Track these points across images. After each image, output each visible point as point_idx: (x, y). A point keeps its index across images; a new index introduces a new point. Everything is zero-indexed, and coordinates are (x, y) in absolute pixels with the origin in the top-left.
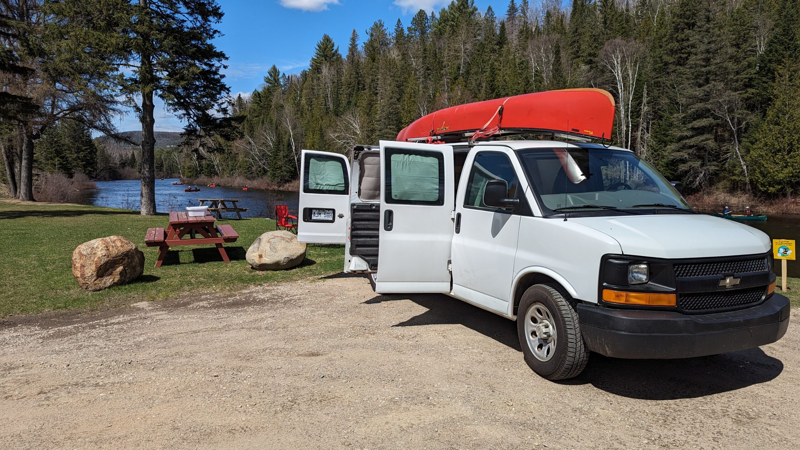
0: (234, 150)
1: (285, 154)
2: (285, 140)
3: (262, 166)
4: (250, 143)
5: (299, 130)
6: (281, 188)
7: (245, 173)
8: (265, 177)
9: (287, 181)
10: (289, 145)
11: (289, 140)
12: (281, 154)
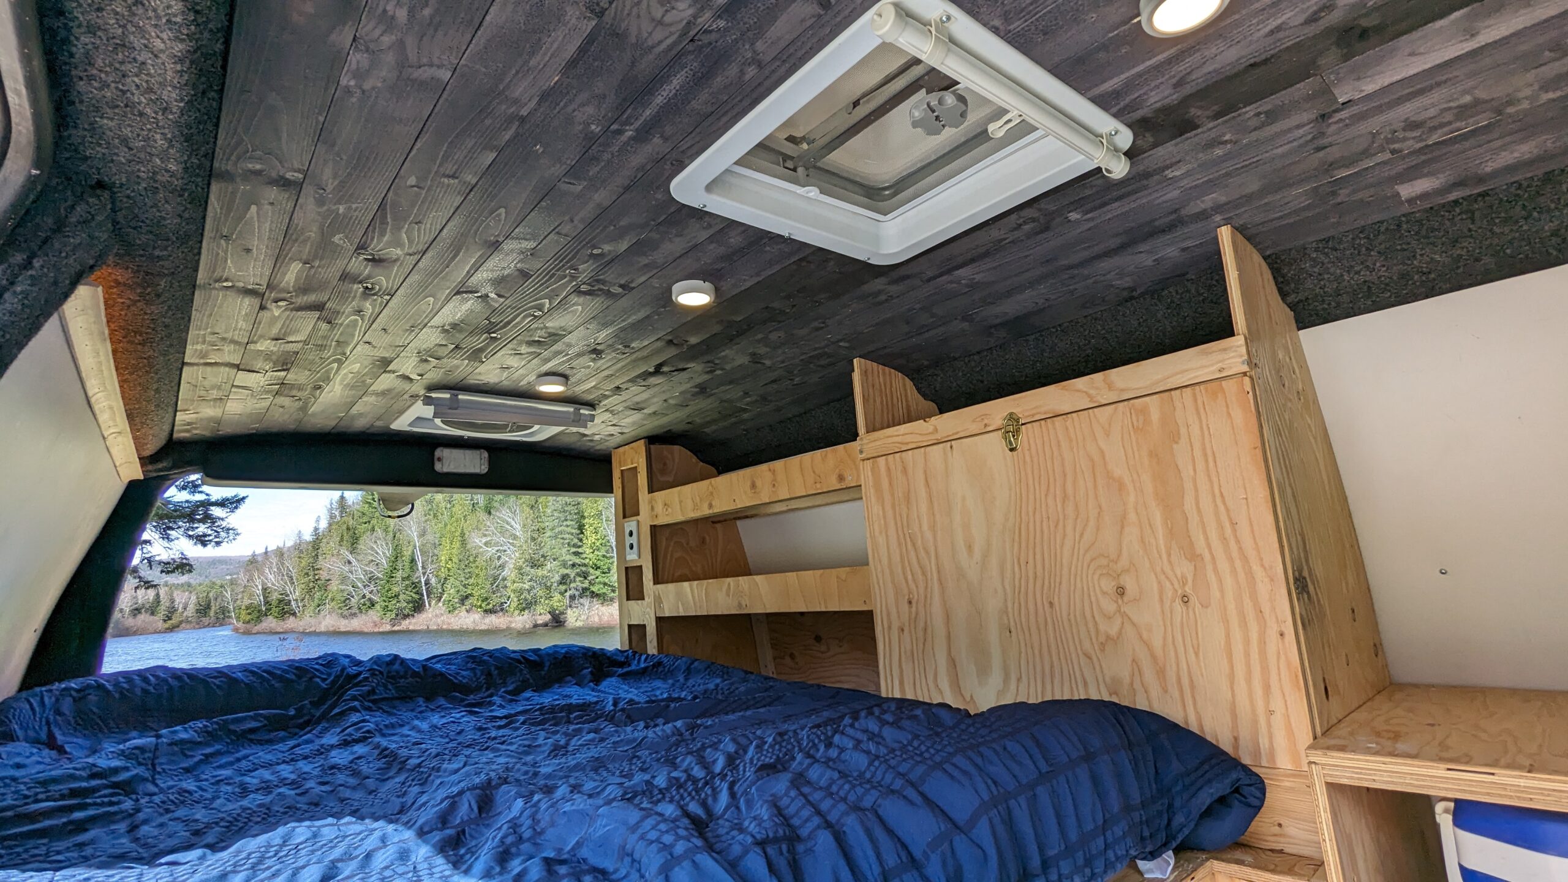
0: (324, 575)
1: (406, 575)
2: (407, 553)
3: (368, 596)
4: (350, 562)
5: (430, 537)
6: (396, 628)
7: (340, 608)
8: (371, 612)
9: (406, 616)
10: (413, 561)
11: (413, 553)
12: (399, 575)
